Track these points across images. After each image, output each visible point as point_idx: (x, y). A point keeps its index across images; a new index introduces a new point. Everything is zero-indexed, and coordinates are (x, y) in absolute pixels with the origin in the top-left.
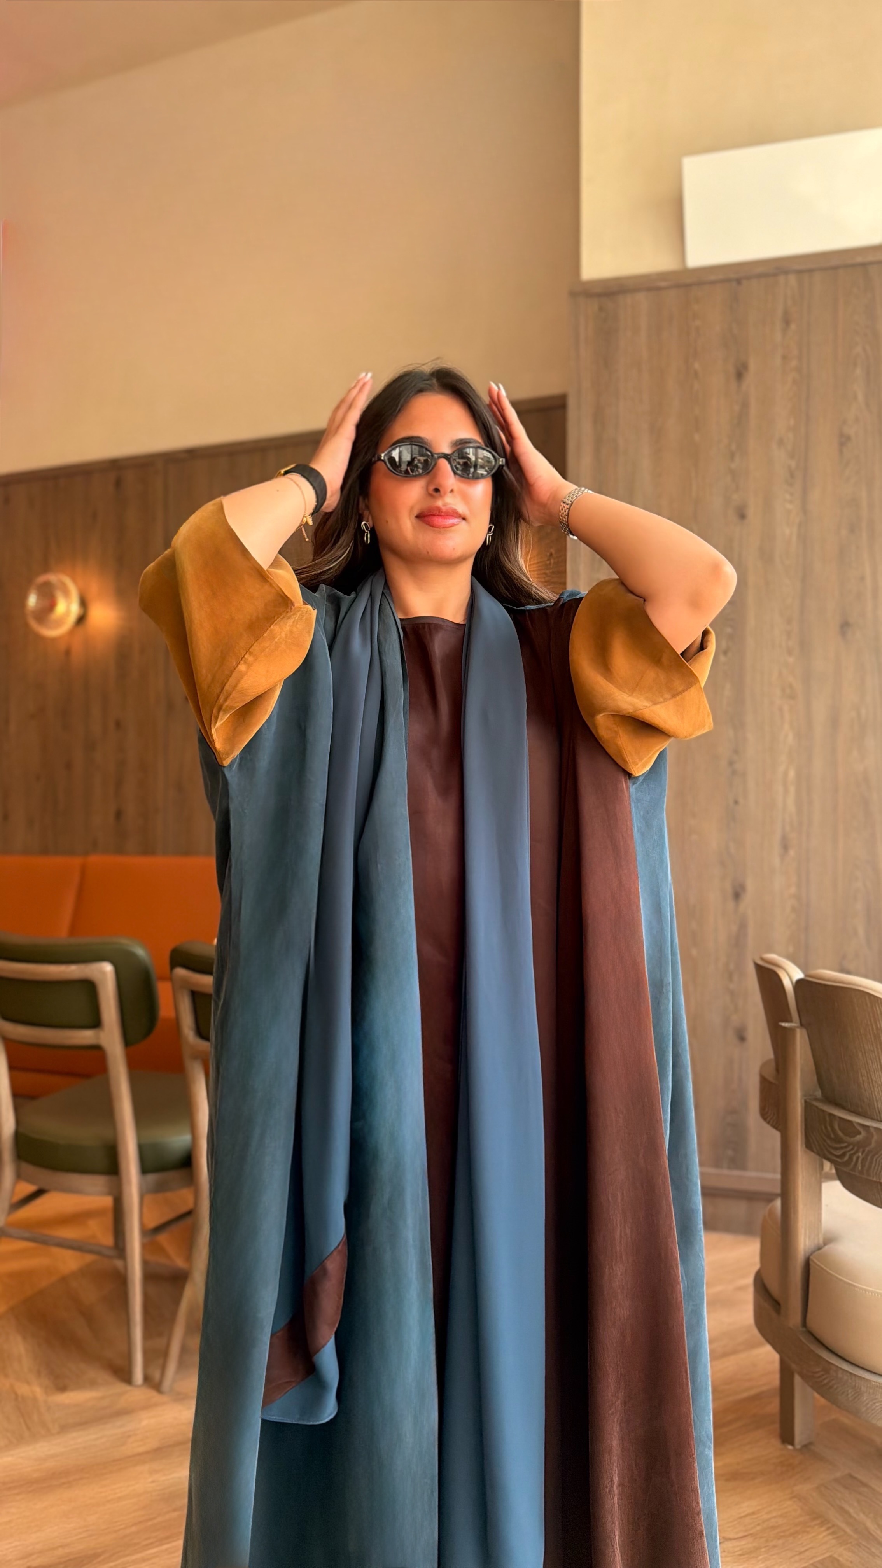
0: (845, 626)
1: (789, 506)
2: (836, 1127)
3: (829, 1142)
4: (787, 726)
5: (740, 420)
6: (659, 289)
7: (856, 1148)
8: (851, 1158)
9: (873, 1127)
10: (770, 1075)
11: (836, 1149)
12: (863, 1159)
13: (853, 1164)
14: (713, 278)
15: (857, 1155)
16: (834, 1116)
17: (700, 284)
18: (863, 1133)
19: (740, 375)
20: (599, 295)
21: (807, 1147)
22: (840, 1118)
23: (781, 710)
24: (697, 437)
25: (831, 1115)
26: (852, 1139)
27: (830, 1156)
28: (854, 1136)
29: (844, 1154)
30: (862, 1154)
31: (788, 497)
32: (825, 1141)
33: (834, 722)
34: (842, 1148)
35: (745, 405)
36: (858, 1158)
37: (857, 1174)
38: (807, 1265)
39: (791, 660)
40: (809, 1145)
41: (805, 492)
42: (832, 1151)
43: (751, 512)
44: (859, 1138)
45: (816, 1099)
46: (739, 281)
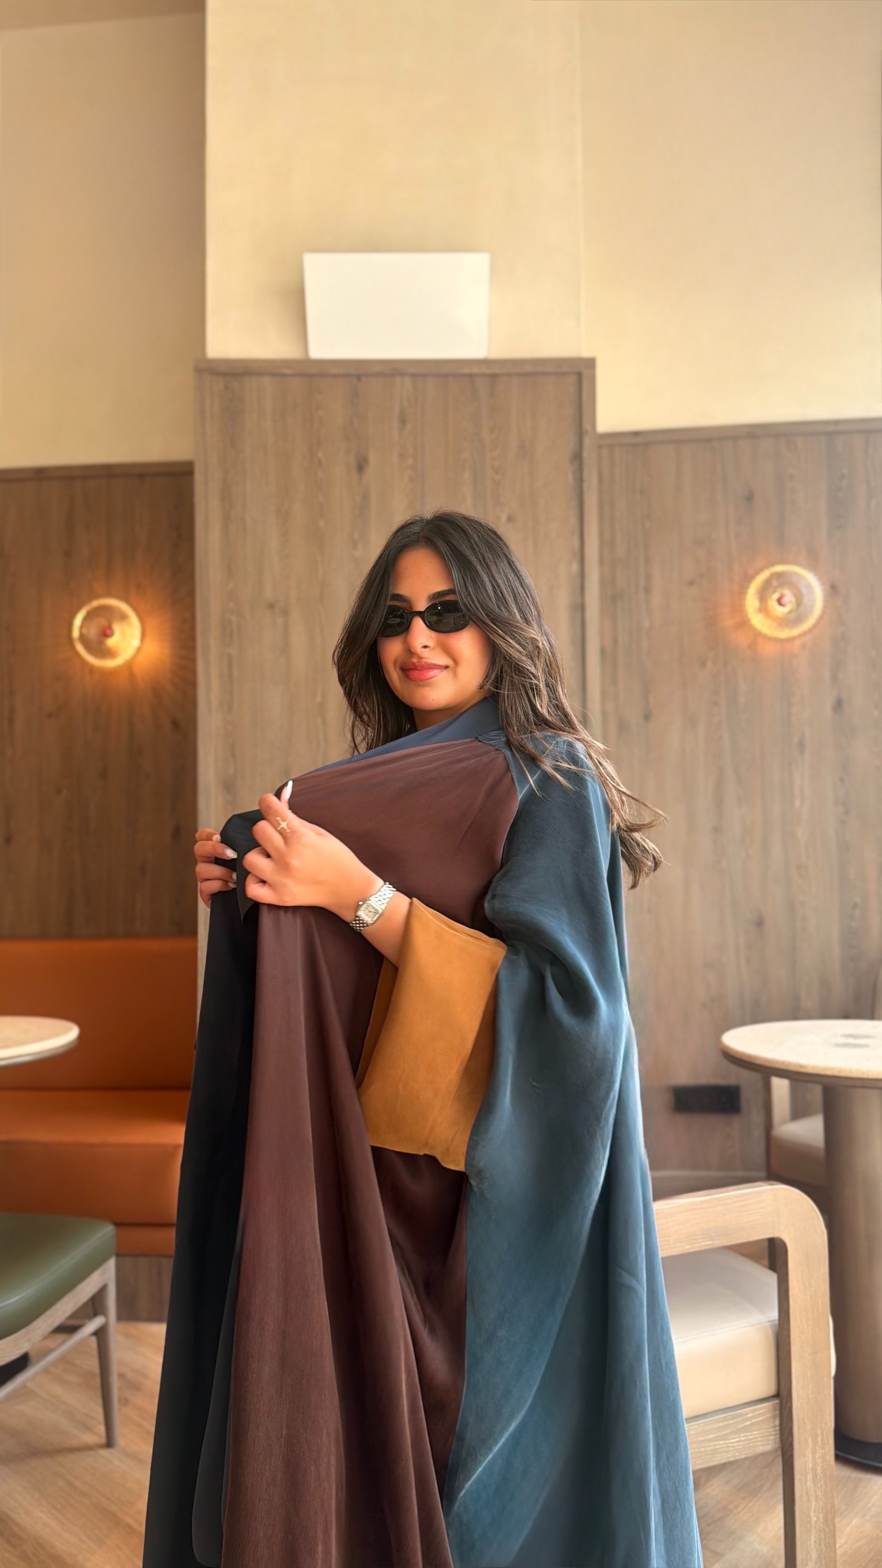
5: (361, 512)
6: (283, 375)
14: (334, 371)
17: (323, 375)
19: (360, 468)
20: (224, 374)
24: (322, 524)
35: (366, 497)
46: (359, 377)
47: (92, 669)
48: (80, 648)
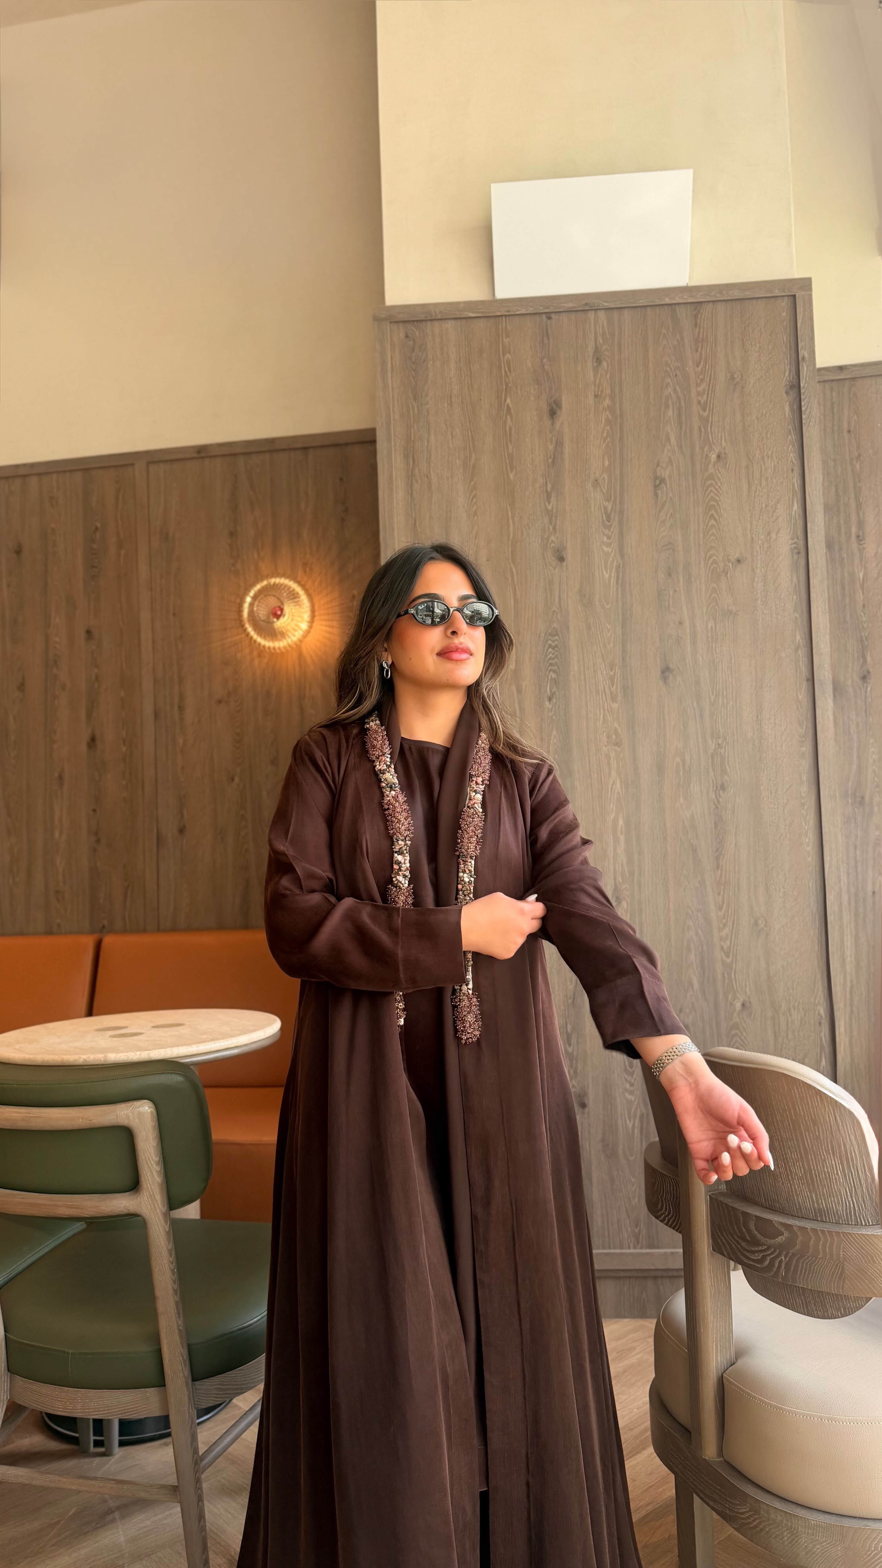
0: (666, 671)
1: (606, 549)
2: (752, 1227)
3: (743, 1244)
4: (614, 773)
5: (555, 460)
6: (467, 319)
7: (778, 1250)
8: (772, 1261)
9: (796, 1226)
10: (656, 1161)
11: (753, 1252)
12: (786, 1264)
13: (775, 1269)
14: (522, 310)
15: (779, 1259)
16: (749, 1214)
17: (510, 316)
18: (786, 1234)
19: (553, 413)
20: (405, 321)
21: (714, 1249)
22: (756, 1216)
23: (608, 757)
24: (511, 476)
25: (745, 1214)
26: (772, 1242)
27: (746, 1261)
28: (774, 1239)
29: (764, 1258)
30: (785, 1258)
31: (605, 539)
32: (738, 1242)
33: (660, 768)
34: (761, 1251)
35: (559, 444)
36: (781, 1261)
37: (780, 1280)
38: (721, 1383)
39: (615, 706)
40: (718, 1247)
41: (621, 535)
42: (748, 1255)
43: (569, 555)
44: (780, 1239)
45: (722, 1194)
46: (549, 315)
47: (262, 651)
48: (250, 630)
